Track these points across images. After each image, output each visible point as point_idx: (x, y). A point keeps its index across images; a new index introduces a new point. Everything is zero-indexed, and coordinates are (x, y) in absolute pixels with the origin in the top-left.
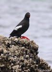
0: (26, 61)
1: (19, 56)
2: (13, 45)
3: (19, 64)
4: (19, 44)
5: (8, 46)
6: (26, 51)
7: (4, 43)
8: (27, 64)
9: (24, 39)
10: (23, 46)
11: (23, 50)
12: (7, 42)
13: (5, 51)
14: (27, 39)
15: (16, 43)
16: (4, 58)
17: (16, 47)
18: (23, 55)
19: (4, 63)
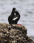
0: (20, 38)
1: (15, 35)
2: (12, 29)
3: (15, 40)
4: (16, 28)
5: (9, 29)
6: (20, 32)
7: (7, 27)
8: (20, 40)
9: (19, 25)
10: (18, 29)
11: (18, 32)
12: (9, 27)
13: (8, 32)
14: (21, 25)
15: (14, 27)
16: (7, 36)
17: (14, 30)
18: (18, 34)
19: (7, 39)
